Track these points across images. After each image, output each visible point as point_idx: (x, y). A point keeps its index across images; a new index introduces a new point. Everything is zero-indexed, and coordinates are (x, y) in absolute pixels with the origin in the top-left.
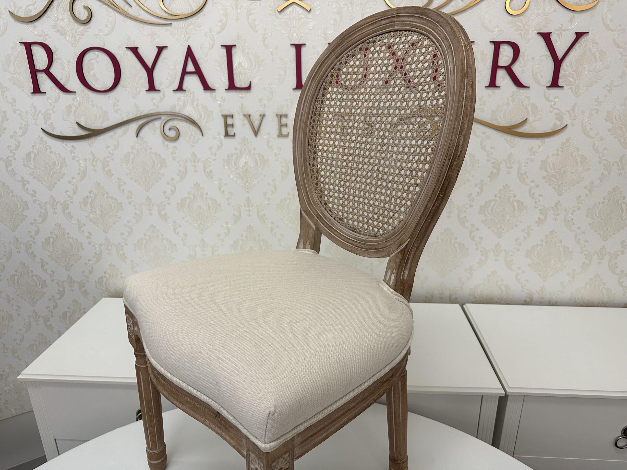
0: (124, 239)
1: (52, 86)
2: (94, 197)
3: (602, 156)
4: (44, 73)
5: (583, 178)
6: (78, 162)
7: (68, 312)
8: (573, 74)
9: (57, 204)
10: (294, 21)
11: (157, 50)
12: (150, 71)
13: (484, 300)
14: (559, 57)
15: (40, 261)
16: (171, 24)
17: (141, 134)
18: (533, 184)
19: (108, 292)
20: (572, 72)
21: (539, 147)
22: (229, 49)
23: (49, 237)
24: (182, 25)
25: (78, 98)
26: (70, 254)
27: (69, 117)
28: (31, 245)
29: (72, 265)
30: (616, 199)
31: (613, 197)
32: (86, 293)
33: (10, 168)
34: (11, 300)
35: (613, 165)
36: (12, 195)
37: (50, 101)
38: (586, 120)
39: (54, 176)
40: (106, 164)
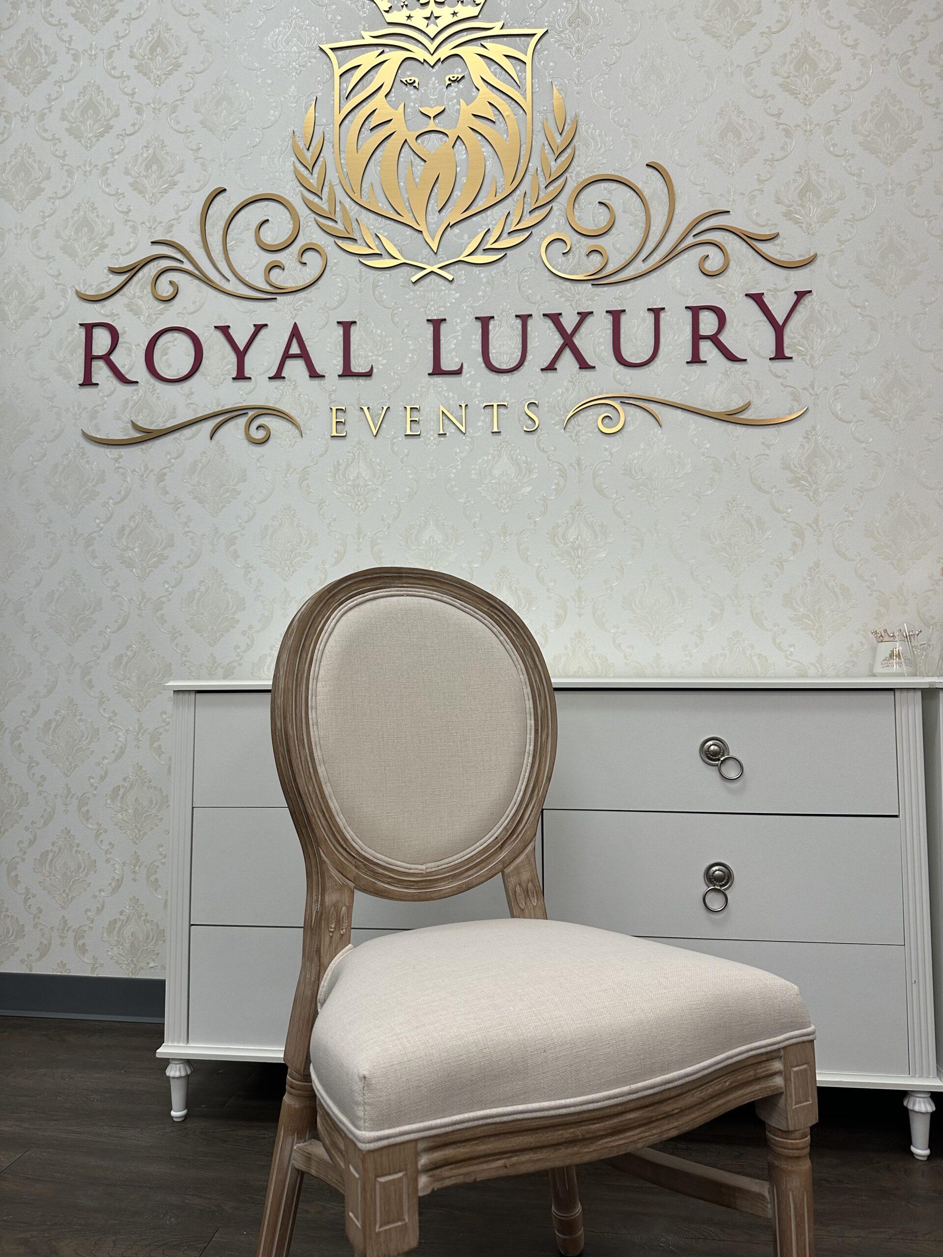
1: (108, 376)
8: (802, 342)
9: (77, 538)
10: (432, 294)
15: (32, 630)
17: (217, 436)
18: (774, 491)
21: (775, 437)
22: (347, 326)
23: (54, 590)
24: (290, 300)
25: (140, 390)
27: (123, 415)
28: (24, 603)
33: (23, 487)
37: (101, 395)
39: (85, 496)
40: (161, 477)
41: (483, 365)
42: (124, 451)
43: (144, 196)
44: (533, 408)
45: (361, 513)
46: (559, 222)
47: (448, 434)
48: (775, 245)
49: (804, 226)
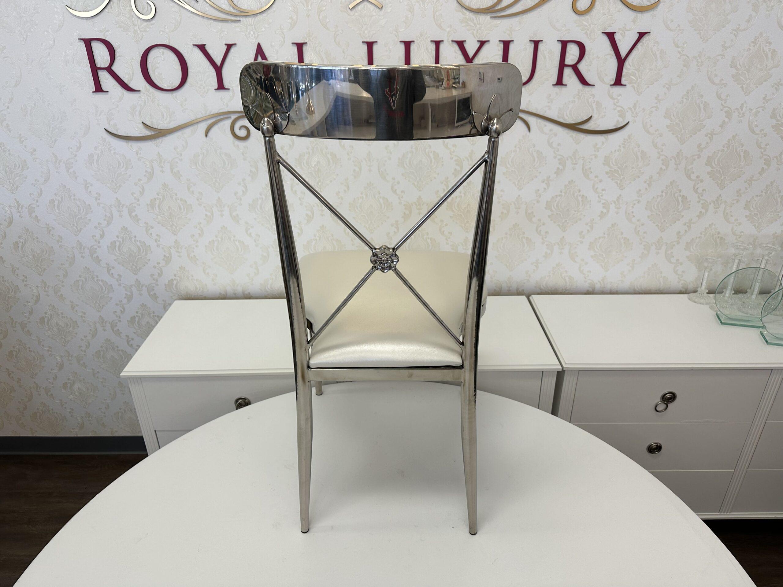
0: (194, 241)
1: (115, 85)
2: (162, 199)
3: (662, 151)
4: (105, 71)
5: (643, 173)
6: (144, 163)
7: (137, 316)
8: (635, 73)
9: (122, 207)
10: (366, 18)
11: (226, 48)
12: (219, 70)
13: (549, 292)
14: (622, 56)
15: (106, 265)
16: (240, 20)
17: (210, 134)
18: (597, 178)
19: (179, 295)
20: (634, 71)
21: (603, 143)
22: (300, 47)
23: (115, 241)
24: (252, 21)
25: (142, 97)
26: (137, 258)
27: (134, 116)
28: (96, 249)
29: (140, 268)
30: (673, 192)
31: (670, 190)
32: (155, 297)
33: (71, 171)
34: (75, 307)
35: (671, 160)
36: (74, 199)
37: (113, 100)
38: (647, 117)
39: (120, 178)
40: (174, 165)
42: (141, 145)
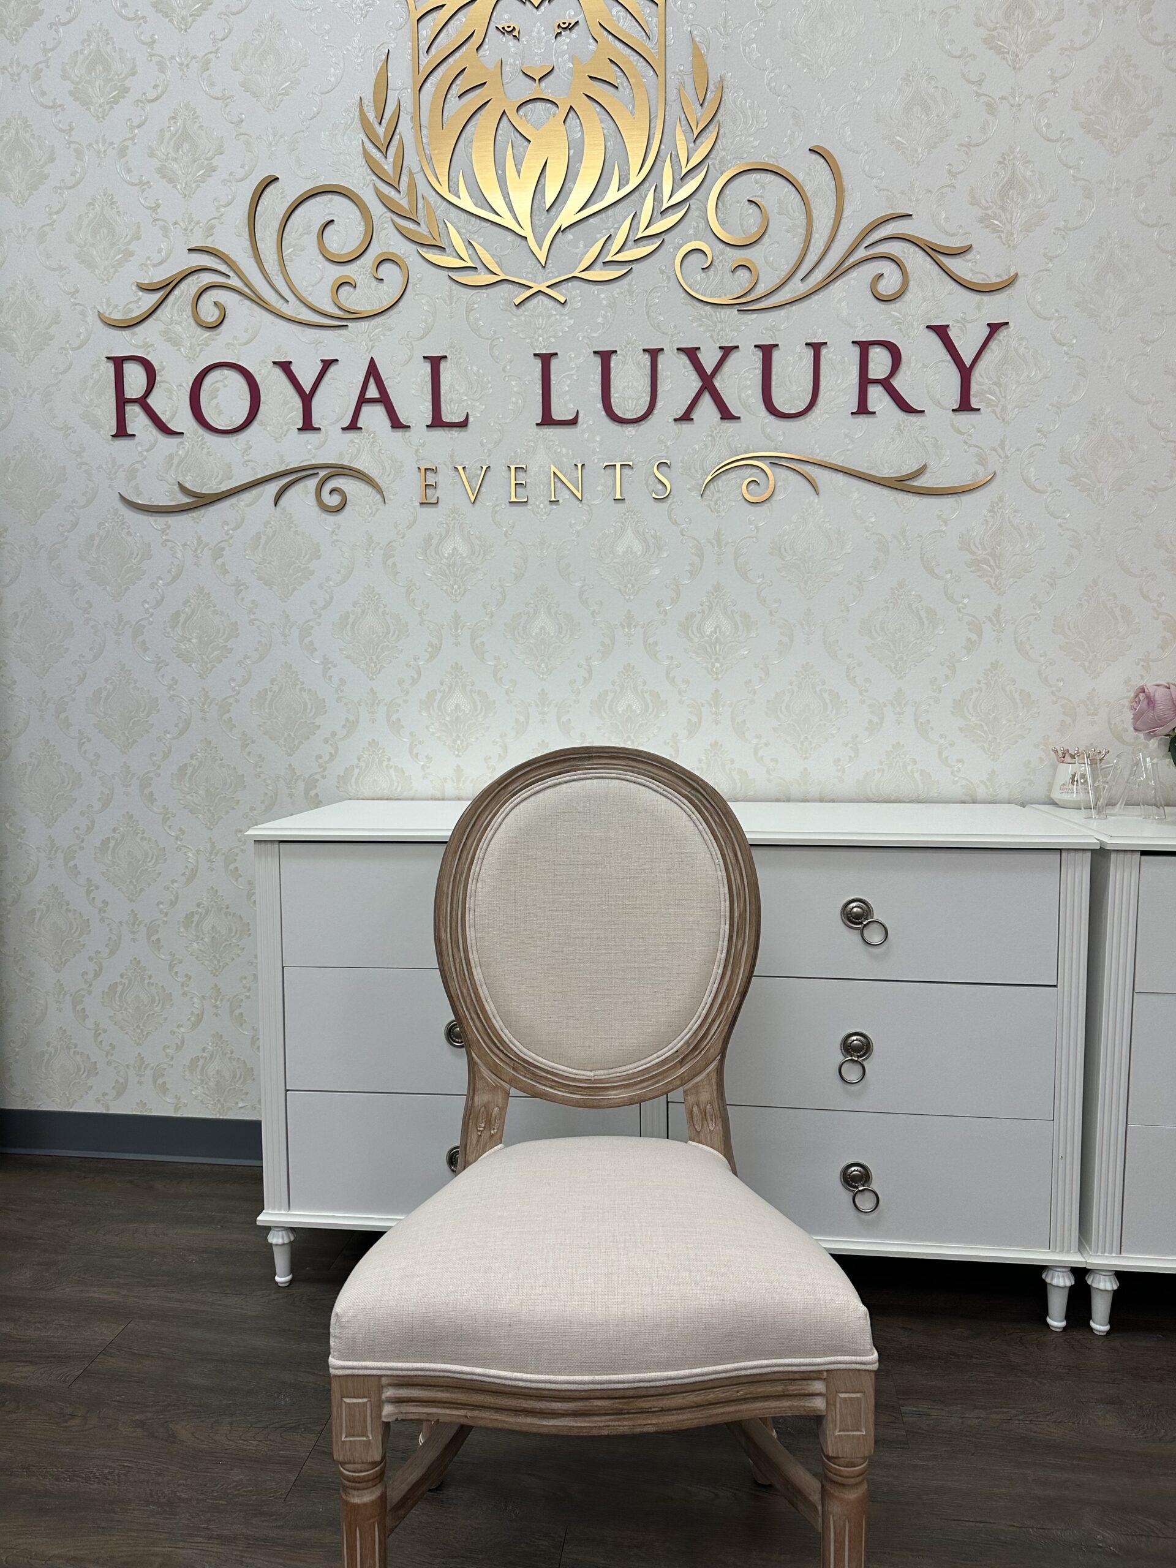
0: (233, 690)
1: (146, 425)
2: (190, 613)
6: (173, 551)
8: (994, 390)
9: (124, 626)
10: (540, 320)
15: (78, 735)
17: (282, 501)
18: (950, 575)
20: (990, 385)
21: (953, 511)
22: (435, 362)
23: (101, 688)
24: (364, 327)
25: (185, 443)
27: (167, 474)
28: (67, 703)
29: (134, 742)
30: (1101, 599)
33: (54, 563)
35: (1086, 538)
36: (50, 612)
37: (139, 449)
38: (1027, 463)
39: (128, 575)
40: (218, 553)
41: (604, 413)
42: (172, 520)
43: (175, 187)
44: (664, 468)
45: (458, 599)
46: (698, 226)
47: (561, 501)
48: (968, 261)
49: (1003, 236)
